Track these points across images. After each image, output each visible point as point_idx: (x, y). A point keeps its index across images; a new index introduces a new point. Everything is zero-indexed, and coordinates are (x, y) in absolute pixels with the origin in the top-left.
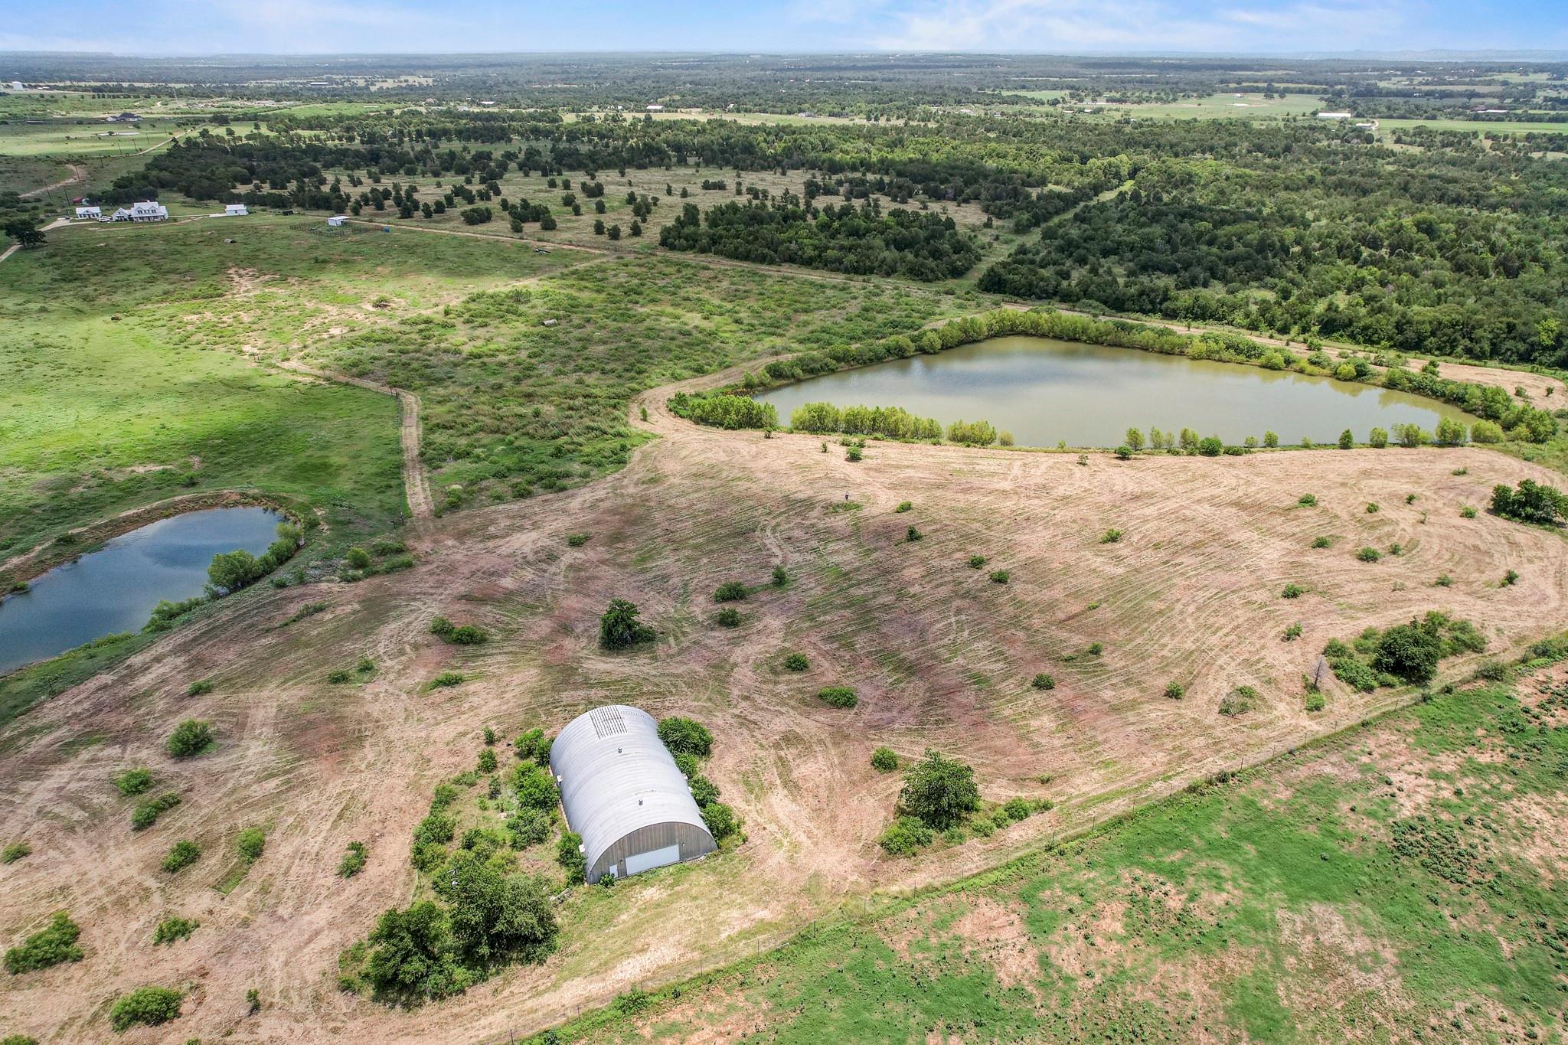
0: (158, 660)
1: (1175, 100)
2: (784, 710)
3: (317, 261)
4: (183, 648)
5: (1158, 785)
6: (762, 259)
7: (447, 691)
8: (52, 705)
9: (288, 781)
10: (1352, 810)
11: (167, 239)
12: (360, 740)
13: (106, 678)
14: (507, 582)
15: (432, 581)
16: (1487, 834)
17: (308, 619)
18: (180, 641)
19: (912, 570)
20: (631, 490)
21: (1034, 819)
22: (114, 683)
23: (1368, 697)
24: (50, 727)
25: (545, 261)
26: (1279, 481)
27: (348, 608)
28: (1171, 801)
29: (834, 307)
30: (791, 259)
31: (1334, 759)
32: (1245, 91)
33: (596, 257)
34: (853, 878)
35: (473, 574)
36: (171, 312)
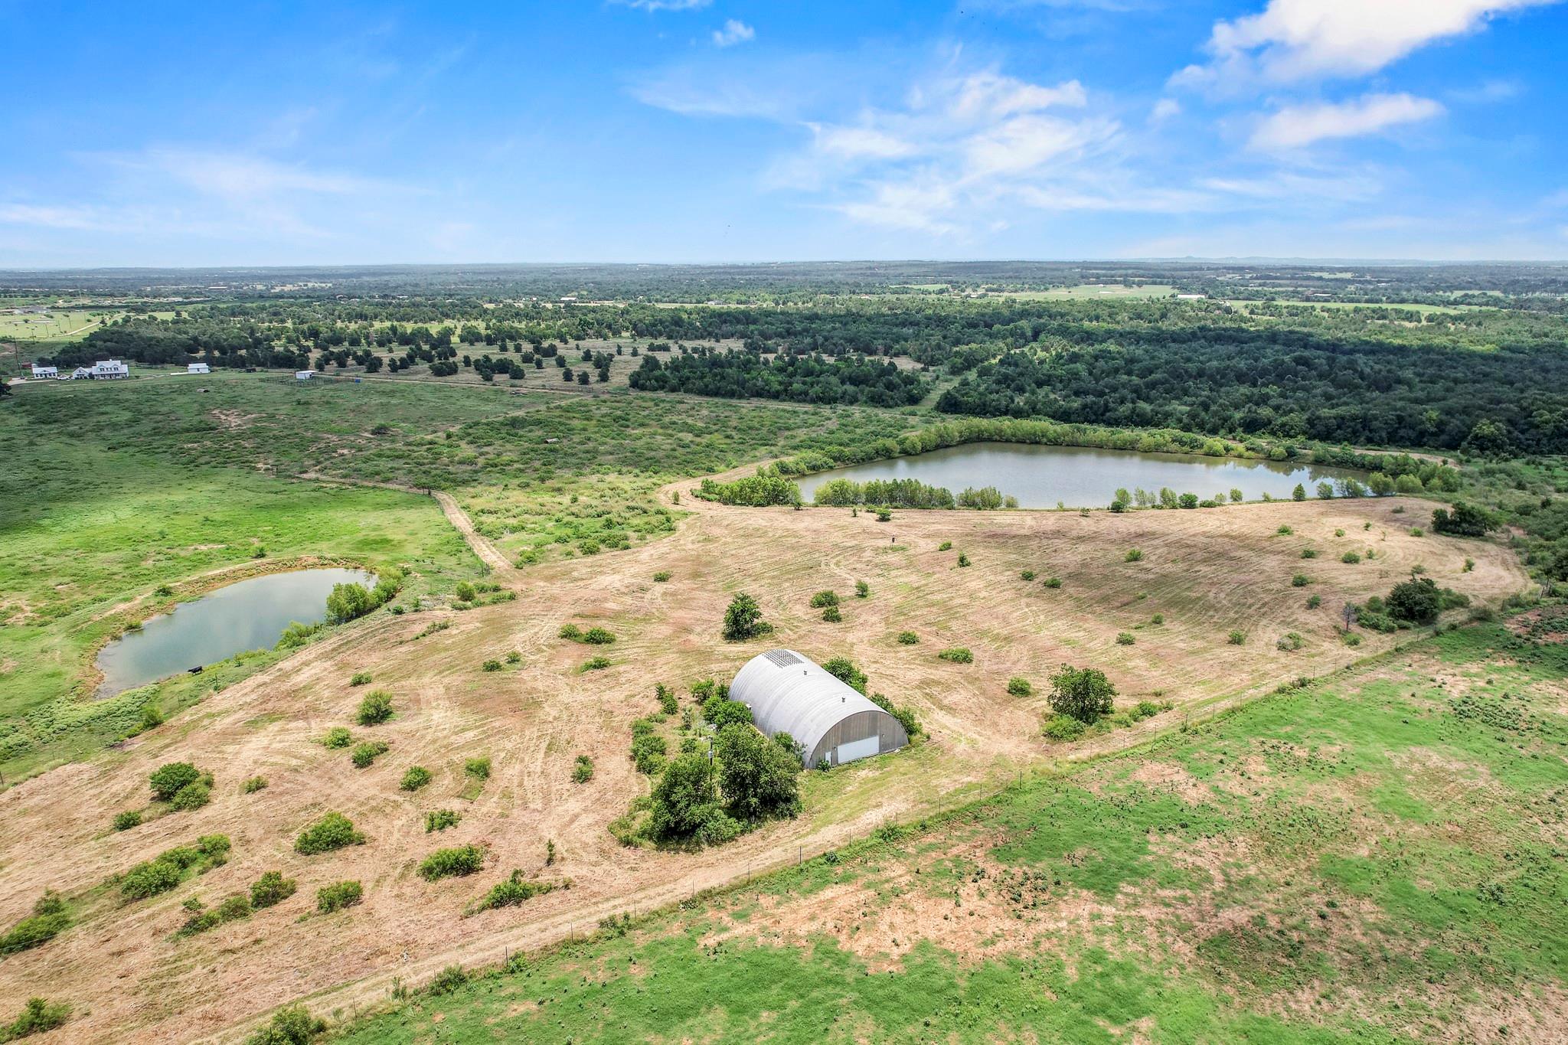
0: (306, 664)
1: (1047, 289)
2: (913, 666)
3: (299, 403)
4: (326, 656)
5: (1251, 691)
6: (732, 394)
7: (598, 672)
8: (220, 697)
9: (484, 732)
10: (1413, 695)
11: (135, 391)
12: (538, 704)
13: (261, 678)
14: (611, 605)
15: (540, 607)
16: (1523, 703)
17: (436, 633)
18: (320, 651)
19: (974, 583)
20: (690, 546)
21: (1160, 715)
22: (272, 682)
23: (1391, 636)
24: (227, 712)
25: (526, 400)
26: (1256, 521)
27: (471, 626)
28: (1267, 699)
29: (813, 425)
30: (759, 394)
31: (1383, 670)
32: (1106, 283)
33: (573, 397)
34: (1033, 755)
35: (576, 601)
36: (169, 442)
